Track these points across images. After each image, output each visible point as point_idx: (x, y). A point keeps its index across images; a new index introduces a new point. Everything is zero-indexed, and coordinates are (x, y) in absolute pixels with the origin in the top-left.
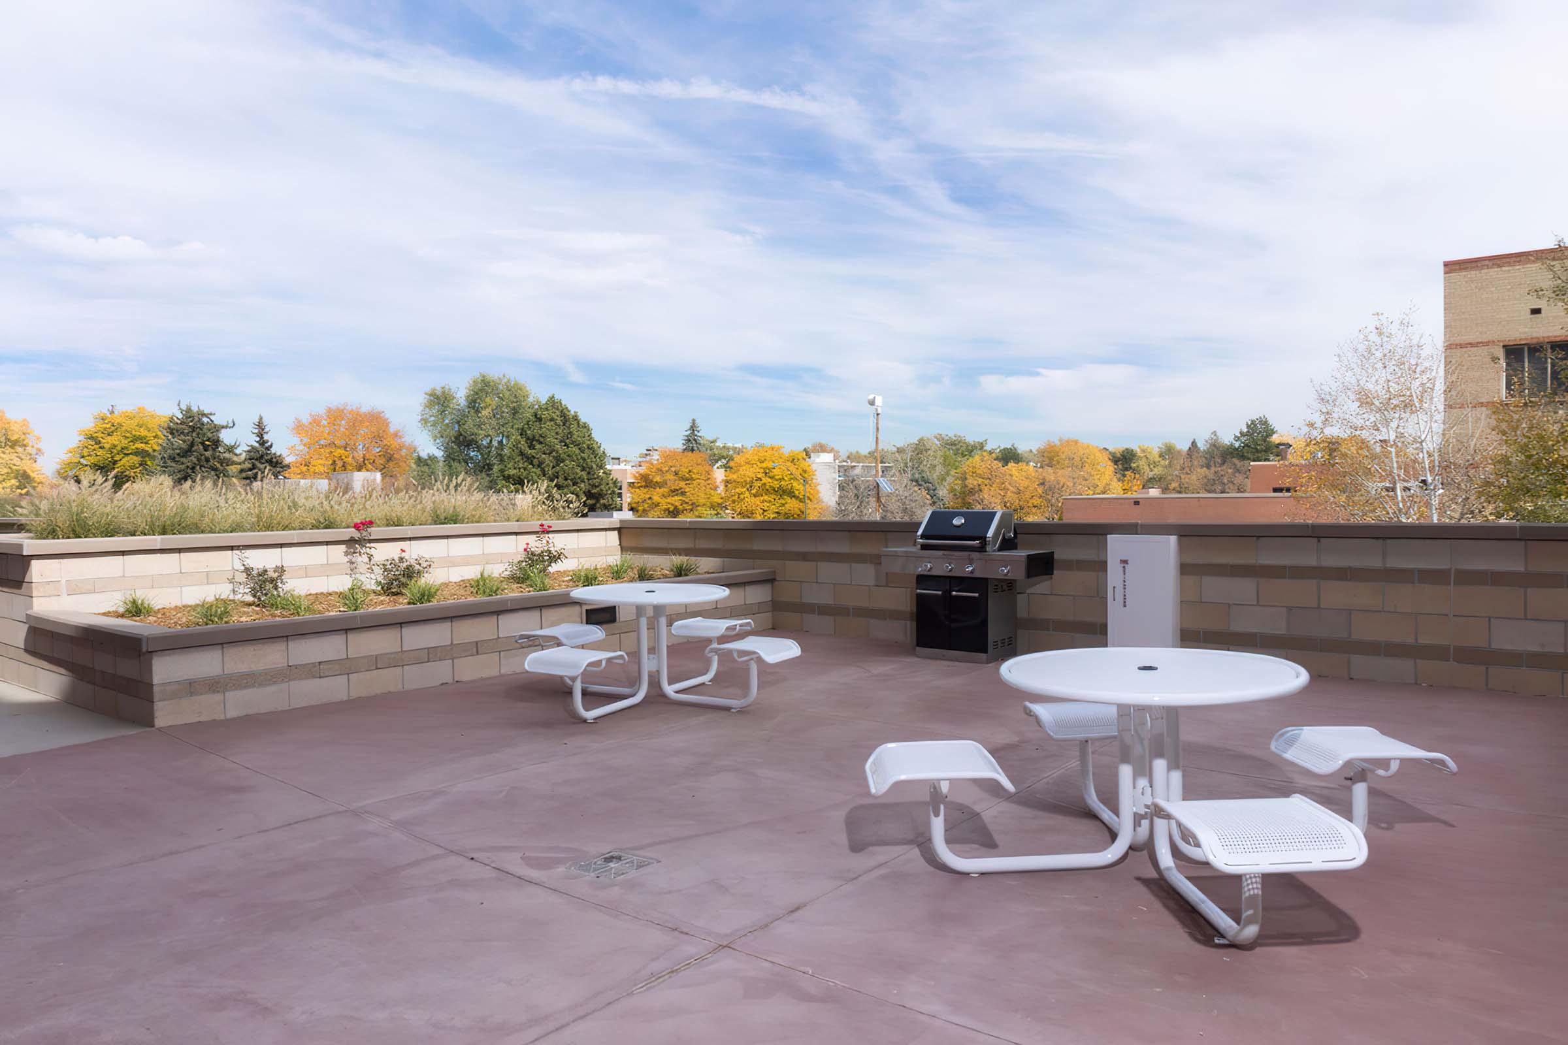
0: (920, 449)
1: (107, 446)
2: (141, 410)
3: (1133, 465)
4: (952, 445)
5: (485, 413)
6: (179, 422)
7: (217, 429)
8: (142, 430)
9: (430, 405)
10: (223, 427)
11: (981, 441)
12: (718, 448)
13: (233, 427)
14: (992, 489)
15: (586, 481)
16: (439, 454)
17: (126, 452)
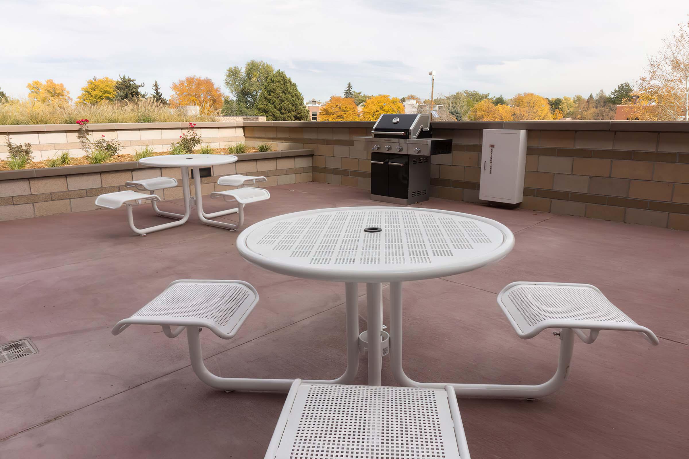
0: (457, 97)
1: (94, 95)
2: (107, 78)
3: (560, 107)
4: (472, 96)
5: (254, 79)
6: (120, 84)
7: (137, 87)
8: (107, 88)
9: (229, 76)
10: (140, 86)
11: (486, 94)
12: (361, 97)
13: (144, 86)
14: (489, 117)
15: (295, 111)
16: (235, 99)
17: (101, 98)
